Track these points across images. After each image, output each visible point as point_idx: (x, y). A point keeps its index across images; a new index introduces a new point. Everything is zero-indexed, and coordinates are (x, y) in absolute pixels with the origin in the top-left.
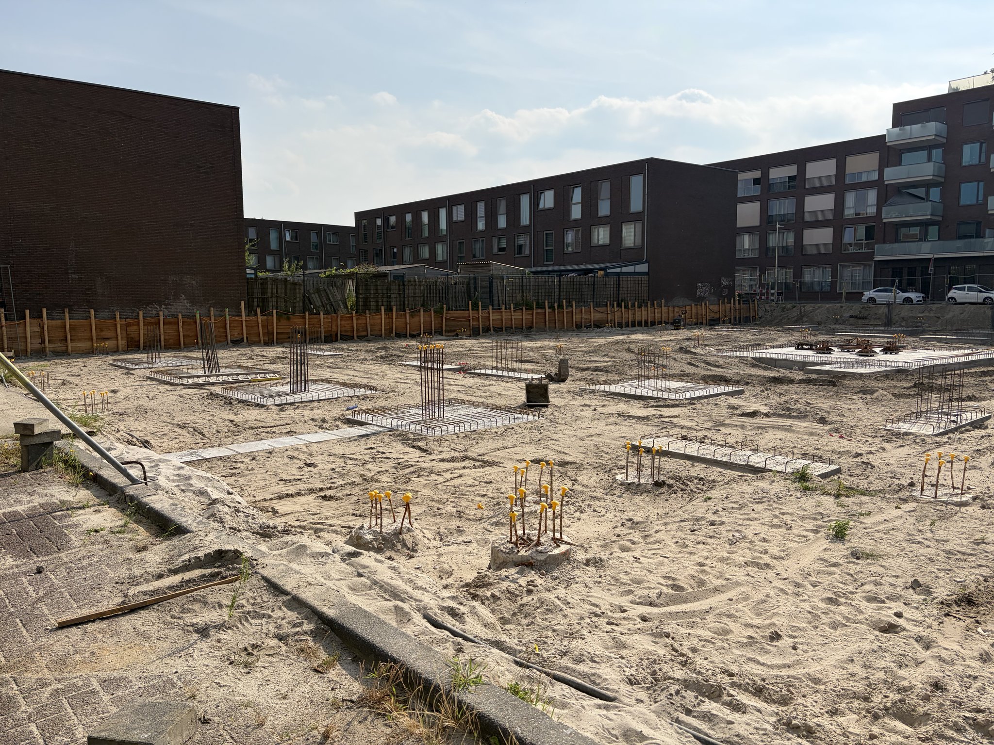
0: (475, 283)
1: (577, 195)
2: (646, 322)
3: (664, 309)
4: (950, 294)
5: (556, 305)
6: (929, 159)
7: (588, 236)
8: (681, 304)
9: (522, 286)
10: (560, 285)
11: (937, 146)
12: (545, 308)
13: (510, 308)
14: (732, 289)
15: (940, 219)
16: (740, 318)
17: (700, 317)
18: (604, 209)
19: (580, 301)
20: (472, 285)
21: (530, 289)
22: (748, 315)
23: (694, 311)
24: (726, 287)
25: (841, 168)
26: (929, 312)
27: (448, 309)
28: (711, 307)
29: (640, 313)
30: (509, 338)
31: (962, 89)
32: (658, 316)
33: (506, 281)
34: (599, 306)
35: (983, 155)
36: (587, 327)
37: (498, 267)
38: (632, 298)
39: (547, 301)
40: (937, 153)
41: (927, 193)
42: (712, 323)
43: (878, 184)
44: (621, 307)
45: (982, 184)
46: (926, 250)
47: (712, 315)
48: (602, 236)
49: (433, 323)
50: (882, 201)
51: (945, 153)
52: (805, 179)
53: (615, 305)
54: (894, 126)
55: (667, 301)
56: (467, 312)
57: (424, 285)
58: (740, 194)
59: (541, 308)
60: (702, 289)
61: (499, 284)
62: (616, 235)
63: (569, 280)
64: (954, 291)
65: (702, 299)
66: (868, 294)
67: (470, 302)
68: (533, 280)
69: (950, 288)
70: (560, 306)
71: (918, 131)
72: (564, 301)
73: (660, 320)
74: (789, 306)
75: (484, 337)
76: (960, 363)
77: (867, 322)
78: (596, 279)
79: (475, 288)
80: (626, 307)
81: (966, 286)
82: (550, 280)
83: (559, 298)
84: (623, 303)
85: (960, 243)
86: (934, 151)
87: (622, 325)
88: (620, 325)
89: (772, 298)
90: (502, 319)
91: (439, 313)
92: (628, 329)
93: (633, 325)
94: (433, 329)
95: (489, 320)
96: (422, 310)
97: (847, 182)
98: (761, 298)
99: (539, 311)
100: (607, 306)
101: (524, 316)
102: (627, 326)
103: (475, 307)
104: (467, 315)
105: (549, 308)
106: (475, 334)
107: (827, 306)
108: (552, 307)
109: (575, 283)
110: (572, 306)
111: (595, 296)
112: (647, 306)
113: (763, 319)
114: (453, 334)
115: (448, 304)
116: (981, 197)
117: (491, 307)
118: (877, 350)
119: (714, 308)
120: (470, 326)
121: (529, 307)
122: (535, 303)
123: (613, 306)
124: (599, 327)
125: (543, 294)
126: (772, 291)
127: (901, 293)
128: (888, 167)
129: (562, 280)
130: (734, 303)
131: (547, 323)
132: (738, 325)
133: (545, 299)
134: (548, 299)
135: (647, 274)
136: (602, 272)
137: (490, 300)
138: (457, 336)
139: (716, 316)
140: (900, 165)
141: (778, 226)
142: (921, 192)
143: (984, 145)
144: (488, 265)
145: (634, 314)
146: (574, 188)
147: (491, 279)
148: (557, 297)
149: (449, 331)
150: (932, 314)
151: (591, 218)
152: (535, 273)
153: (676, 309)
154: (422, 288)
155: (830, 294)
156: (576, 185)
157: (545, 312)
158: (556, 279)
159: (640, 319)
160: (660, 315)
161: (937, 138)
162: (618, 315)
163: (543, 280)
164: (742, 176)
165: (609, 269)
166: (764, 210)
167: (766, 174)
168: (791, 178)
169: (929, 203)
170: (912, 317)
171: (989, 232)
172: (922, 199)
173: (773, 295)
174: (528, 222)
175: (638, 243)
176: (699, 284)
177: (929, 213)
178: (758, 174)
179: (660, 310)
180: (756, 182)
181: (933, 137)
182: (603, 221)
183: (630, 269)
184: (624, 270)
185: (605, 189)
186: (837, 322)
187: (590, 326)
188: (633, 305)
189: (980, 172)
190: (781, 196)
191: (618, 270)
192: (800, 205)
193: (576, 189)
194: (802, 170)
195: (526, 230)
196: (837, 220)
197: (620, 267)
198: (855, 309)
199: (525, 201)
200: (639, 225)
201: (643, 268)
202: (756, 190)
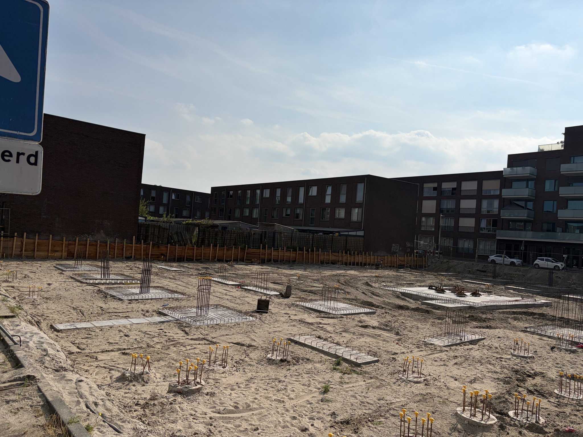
0: (265, 234)
1: (329, 190)
2: (361, 263)
3: (372, 257)
4: (536, 262)
5: (310, 250)
6: (527, 187)
7: (333, 213)
8: (382, 255)
9: (292, 238)
10: (313, 239)
11: (532, 180)
12: (303, 251)
13: (284, 250)
14: (412, 249)
15: (533, 219)
16: (416, 265)
17: (393, 263)
18: (343, 199)
19: (324, 249)
20: (263, 235)
21: (296, 240)
22: (421, 264)
23: (389, 259)
24: (409, 247)
25: (480, 186)
26: (519, 272)
27: (249, 248)
28: (400, 258)
29: (358, 258)
30: (280, 267)
31: (545, 150)
32: (368, 260)
33: (282, 234)
34: (334, 252)
35: (556, 186)
36: (327, 263)
37: (278, 227)
38: (353, 249)
39: (305, 247)
40: (531, 184)
41: (526, 204)
42: (400, 267)
43: (499, 197)
44: (347, 254)
45: (555, 202)
47: (400, 262)
48: (341, 213)
49: (239, 255)
50: (501, 206)
51: (536, 184)
52: (461, 190)
54: (508, 167)
55: (374, 252)
56: (259, 250)
57: (236, 234)
58: (425, 195)
59: (301, 251)
60: (395, 247)
61: (278, 236)
62: (348, 214)
63: (318, 236)
64: (538, 260)
65: (395, 253)
66: (492, 257)
67: (261, 245)
68: (298, 234)
69: (536, 259)
70: (312, 251)
71: (520, 171)
72: (315, 248)
73: (369, 263)
74: (445, 260)
75: (267, 265)
76: (507, 305)
77: (485, 274)
78: (334, 237)
79: (265, 237)
80: (350, 254)
81: (545, 258)
82: (308, 236)
83: (312, 246)
84: (348, 252)
85: (542, 234)
86: (530, 182)
87: (347, 264)
88: (346, 264)
89: (436, 255)
90: (278, 255)
91: (243, 249)
92: (350, 266)
93: (354, 265)
94: (239, 258)
95: (271, 255)
96: (233, 247)
97: (483, 194)
99: (300, 252)
100: (339, 253)
101: (291, 255)
102: (350, 264)
103: (264, 248)
104: (259, 252)
105: (306, 251)
106: (262, 262)
107: (466, 263)
108: (307, 251)
109: (322, 239)
110: (319, 251)
111: (333, 247)
112: (362, 255)
113: (430, 267)
114: (250, 261)
115: (248, 245)
116: (555, 210)
117: (273, 248)
118: (468, 294)
119: (402, 258)
120: (260, 258)
121: (295, 250)
122: (298, 248)
123: (343, 253)
124: (334, 264)
125: (303, 243)
126: (437, 251)
127: (509, 259)
128: (504, 188)
129: (314, 236)
130: (414, 257)
131: (304, 259)
132: (415, 269)
133: (304, 246)
134: (306, 246)
135: (363, 236)
136: (337, 234)
137: (273, 244)
138: (252, 263)
139: (403, 263)
140: (511, 188)
142: (522, 204)
143: (557, 181)
144: (274, 225)
145: (355, 258)
146: (328, 186)
147: (274, 233)
149: (248, 260)
150: (521, 273)
151: (335, 203)
153: (379, 258)
154: (235, 235)
155: (469, 255)
156: (329, 185)
157: (303, 253)
158: (311, 236)
159: (357, 261)
160: (369, 260)
161: (531, 175)
162: (345, 258)
163: (304, 235)
164: (426, 185)
165: (342, 232)
166: (438, 205)
167: (440, 186)
168: (454, 189)
169: (526, 210)
170: (510, 274)
171: (559, 229)
172: (523, 207)
173: (437, 253)
174: (303, 202)
175: (360, 219)
176: (393, 245)
177: (526, 215)
178: (435, 185)
179: (369, 257)
180: (435, 189)
181: (528, 175)
182: (341, 206)
183: (354, 233)
184: (350, 233)
185: (344, 189)
186: (469, 272)
187: (329, 263)
188: (354, 253)
189: (554, 196)
190: (448, 198)
191: (347, 233)
192: (458, 204)
193: (329, 187)
194: (459, 185)
195: (301, 206)
196: (477, 215)
197: (348, 232)
198: (480, 266)
199: (302, 191)
200: (360, 210)
201: (361, 233)
202: (435, 194)
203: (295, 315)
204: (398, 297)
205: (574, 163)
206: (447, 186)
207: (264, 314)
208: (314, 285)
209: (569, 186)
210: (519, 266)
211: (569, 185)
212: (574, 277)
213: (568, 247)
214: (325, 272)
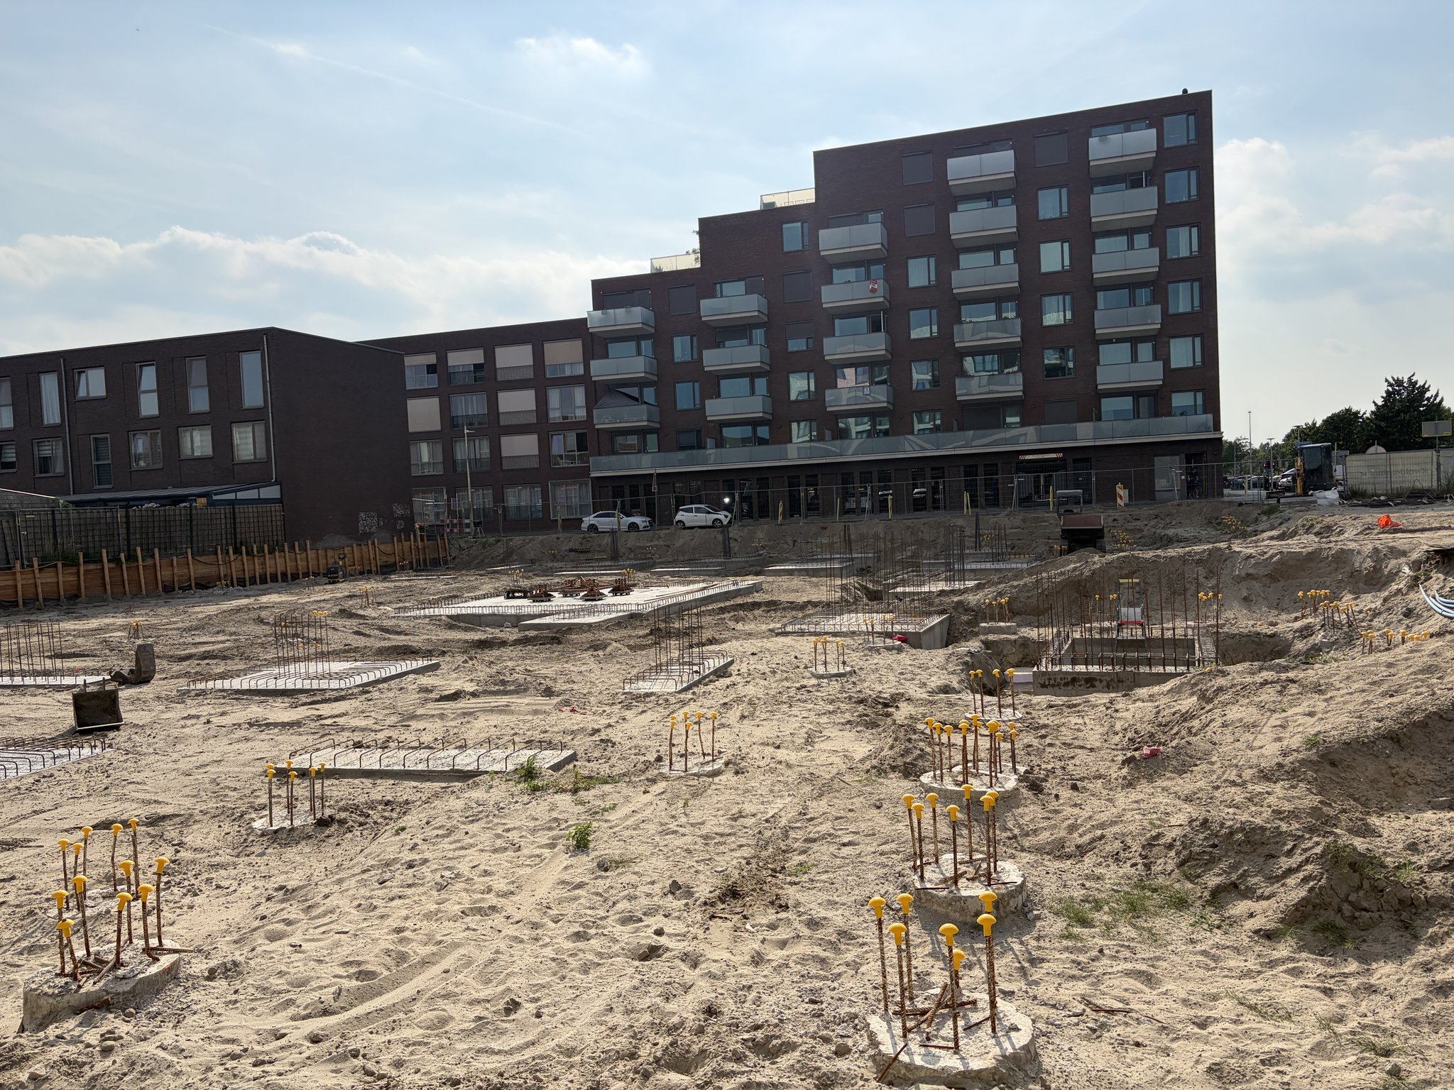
1: (149, 377)
2: (284, 575)
3: (311, 554)
4: (678, 517)
5: (122, 555)
6: (639, 353)
7: (173, 445)
8: (336, 544)
9: (54, 526)
10: (128, 523)
11: (646, 337)
12: (101, 561)
13: (32, 566)
14: (410, 520)
15: (658, 426)
16: (425, 561)
17: (366, 562)
18: (199, 401)
19: (169, 548)
21: (69, 531)
22: (436, 556)
23: (357, 554)
24: (402, 517)
25: (539, 356)
28: (382, 547)
29: (273, 562)
30: (32, 618)
31: (665, 269)
32: (301, 564)
33: (19, 519)
34: (203, 553)
35: (695, 350)
36: (183, 589)
38: (257, 539)
39: (104, 551)
40: (646, 345)
41: (641, 393)
42: (385, 570)
43: (583, 379)
44: (241, 554)
45: (697, 385)
46: (646, 464)
47: (385, 559)
48: (198, 443)
50: (591, 403)
51: (655, 346)
52: (495, 370)
53: (231, 551)
54: (595, 309)
55: (314, 541)
58: (410, 386)
59: (94, 562)
60: (367, 521)
62: (223, 442)
64: (681, 512)
65: (367, 536)
66: (588, 520)
68: (76, 515)
69: (677, 510)
70: (131, 557)
71: (621, 317)
72: (139, 549)
73: (306, 570)
74: (493, 539)
77: (589, 556)
78: (194, 512)
80: (250, 553)
81: (693, 506)
82: (108, 515)
83: (126, 546)
84: (244, 548)
85: (681, 455)
87: (245, 582)
88: (242, 583)
89: (467, 530)
90: (16, 586)
92: (255, 587)
93: (264, 581)
97: (548, 376)
98: (452, 531)
99: (92, 567)
100: (216, 554)
101: (64, 578)
102: (253, 582)
105: (109, 561)
107: (541, 538)
108: (115, 560)
109: (156, 519)
110: (153, 556)
111: (195, 539)
112: (283, 551)
116: (698, 401)
118: (606, 592)
119: (388, 548)
121: (71, 562)
122: (81, 555)
124: (205, 587)
125: (97, 538)
126: (467, 521)
127: (625, 518)
128: (593, 359)
129: (131, 513)
130: (415, 541)
131: (108, 587)
132: (423, 570)
133: (101, 547)
134: (106, 547)
135: (280, 501)
136: (203, 500)
139: (391, 560)
140: (607, 356)
141: (466, 431)
142: (634, 391)
143: (695, 338)
145: (264, 564)
146: (141, 366)
148: (123, 543)
150: (661, 543)
151: (178, 415)
152: (77, 504)
153: (330, 553)
155: (541, 522)
156: (146, 362)
157: (103, 569)
158: (120, 514)
159: (273, 570)
160: (305, 563)
161: (645, 327)
162: (235, 567)
163: (95, 515)
164: (410, 361)
165: (216, 494)
166: (445, 409)
167: (443, 359)
168: (478, 367)
169: (645, 406)
170: (640, 547)
171: (710, 442)
172: (636, 399)
173: (468, 526)
174: (58, 420)
175: (262, 453)
176: (362, 514)
177: (645, 418)
178: (431, 359)
179: (304, 554)
180: (431, 369)
181: (640, 326)
182: (197, 421)
183: (251, 494)
184: (241, 495)
185: (198, 370)
186: (554, 558)
187: (190, 587)
188: (261, 550)
189: (694, 371)
190: (466, 390)
191: (231, 496)
192: (493, 403)
193: (145, 370)
194: (490, 357)
195: (54, 432)
196: (541, 425)
197: (235, 491)
198: (574, 540)
199: (49, 386)
200: (260, 428)
201: (272, 492)
202: (432, 381)
203: (223, 714)
204: (451, 627)
205: (722, 296)
206: (461, 359)
207: (111, 734)
208: (198, 640)
209: (719, 347)
210: (646, 529)
211: (718, 345)
212: (760, 535)
213: (729, 479)
214: (197, 609)
